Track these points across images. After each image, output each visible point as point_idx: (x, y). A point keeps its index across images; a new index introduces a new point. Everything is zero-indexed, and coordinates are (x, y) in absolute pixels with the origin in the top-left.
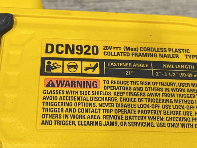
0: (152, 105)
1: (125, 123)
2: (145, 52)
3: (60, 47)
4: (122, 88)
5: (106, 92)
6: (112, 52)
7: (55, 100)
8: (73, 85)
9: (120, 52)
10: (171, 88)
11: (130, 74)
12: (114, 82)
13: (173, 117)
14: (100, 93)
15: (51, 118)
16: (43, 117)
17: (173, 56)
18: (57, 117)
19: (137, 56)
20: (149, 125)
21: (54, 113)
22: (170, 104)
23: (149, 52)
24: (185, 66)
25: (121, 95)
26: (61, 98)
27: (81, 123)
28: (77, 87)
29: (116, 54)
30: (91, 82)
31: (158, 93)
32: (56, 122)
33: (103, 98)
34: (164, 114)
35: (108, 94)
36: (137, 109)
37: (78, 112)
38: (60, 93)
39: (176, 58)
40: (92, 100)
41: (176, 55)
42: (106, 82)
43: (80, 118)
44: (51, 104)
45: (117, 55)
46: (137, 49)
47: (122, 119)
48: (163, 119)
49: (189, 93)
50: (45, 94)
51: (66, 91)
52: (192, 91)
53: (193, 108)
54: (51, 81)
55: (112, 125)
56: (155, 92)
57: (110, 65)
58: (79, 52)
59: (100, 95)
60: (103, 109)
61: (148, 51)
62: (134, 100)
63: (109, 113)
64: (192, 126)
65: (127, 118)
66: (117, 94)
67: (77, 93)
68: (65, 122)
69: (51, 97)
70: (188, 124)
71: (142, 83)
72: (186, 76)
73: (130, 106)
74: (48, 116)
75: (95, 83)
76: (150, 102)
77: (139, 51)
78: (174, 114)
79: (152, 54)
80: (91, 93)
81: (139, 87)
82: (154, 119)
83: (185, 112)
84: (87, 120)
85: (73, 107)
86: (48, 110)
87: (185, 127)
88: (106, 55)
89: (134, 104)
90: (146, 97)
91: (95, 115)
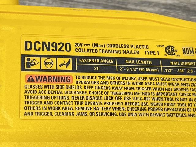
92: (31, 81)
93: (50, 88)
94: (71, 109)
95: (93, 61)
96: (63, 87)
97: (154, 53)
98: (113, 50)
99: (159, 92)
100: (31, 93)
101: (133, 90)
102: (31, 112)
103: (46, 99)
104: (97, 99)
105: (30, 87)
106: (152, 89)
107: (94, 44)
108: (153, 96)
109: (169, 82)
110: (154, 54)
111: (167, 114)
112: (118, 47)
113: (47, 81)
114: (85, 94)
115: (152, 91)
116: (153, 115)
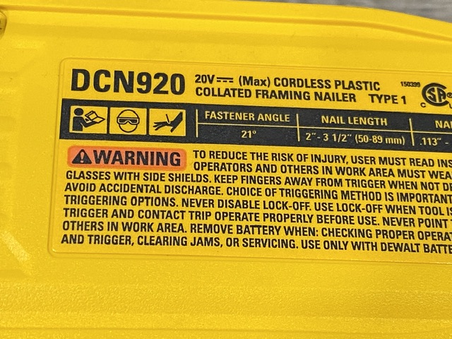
0: (294, 203)
1: (236, 240)
2: (283, 89)
3: (102, 76)
4: (232, 166)
5: (197, 175)
6: (213, 89)
7: (91, 190)
8: (130, 161)
9: (231, 89)
10: (336, 167)
11: (250, 137)
12: (215, 155)
13: (336, 229)
14: (186, 177)
15: (82, 229)
16: (66, 227)
17: (344, 97)
18: (94, 228)
19: (268, 97)
20: (284, 244)
21: (88, 219)
22: (332, 200)
23: (293, 89)
24: (368, 119)
25: (230, 181)
26: (103, 187)
27: (143, 240)
28: (138, 163)
29: (222, 93)
30: (166, 154)
31: (308, 179)
32: (93, 238)
33: (191, 188)
34: (318, 222)
35: (203, 179)
36: (261, 211)
37: (139, 216)
38: (102, 177)
39: (351, 101)
40: (169, 192)
41: (350, 95)
42: (198, 153)
43: (142, 231)
44: (82, 201)
45: (224, 96)
46: (267, 83)
47: (229, 233)
48: (316, 233)
49: (372, 178)
50: (71, 178)
51: (115, 173)
52: (380, 173)
53: (379, 209)
54: (83, 151)
55: (209, 245)
56: (302, 176)
57: (209, 117)
58: (144, 88)
59: (186, 181)
60: (192, 212)
61: (291, 86)
62: (256, 192)
63: (203, 219)
64: (375, 246)
65: (241, 229)
66: (222, 179)
67: (136, 178)
68: (111, 239)
69: (82, 186)
70: (368, 243)
71: (274, 156)
72: (370, 142)
73: (249, 204)
74: (76, 225)
75: (175, 157)
76: (290, 196)
77: (273, 87)
78: (339, 221)
79: (300, 92)
80: (167, 177)
81: (269, 165)
82: (297, 231)
83: (362, 217)
84: (156, 234)
85: (129, 206)
86: (76, 213)
87: (359, 249)
88: (201, 94)
89: (256, 202)
90: (282, 186)
91: (173, 224)
92: (82, 162)
93: (130, 179)
94: (179, 230)
95: (239, 116)
96: (161, 177)
97: (393, 100)
98: (291, 92)
99: (404, 191)
100: (82, 189)
101: (338, 186)
102: (79, 236)
103: (118, 204)
104: (245, 206)
105: (80, 176)
106: (387, 184)
107: (242, 78)
108: (388, 203)
109: (431, 169)
110: (394, 102)
111: (424, 245)
112: (302, 86)
113: (122, 163)
114: (217, 194)
115: (388, 189)
116: (390, 247)
